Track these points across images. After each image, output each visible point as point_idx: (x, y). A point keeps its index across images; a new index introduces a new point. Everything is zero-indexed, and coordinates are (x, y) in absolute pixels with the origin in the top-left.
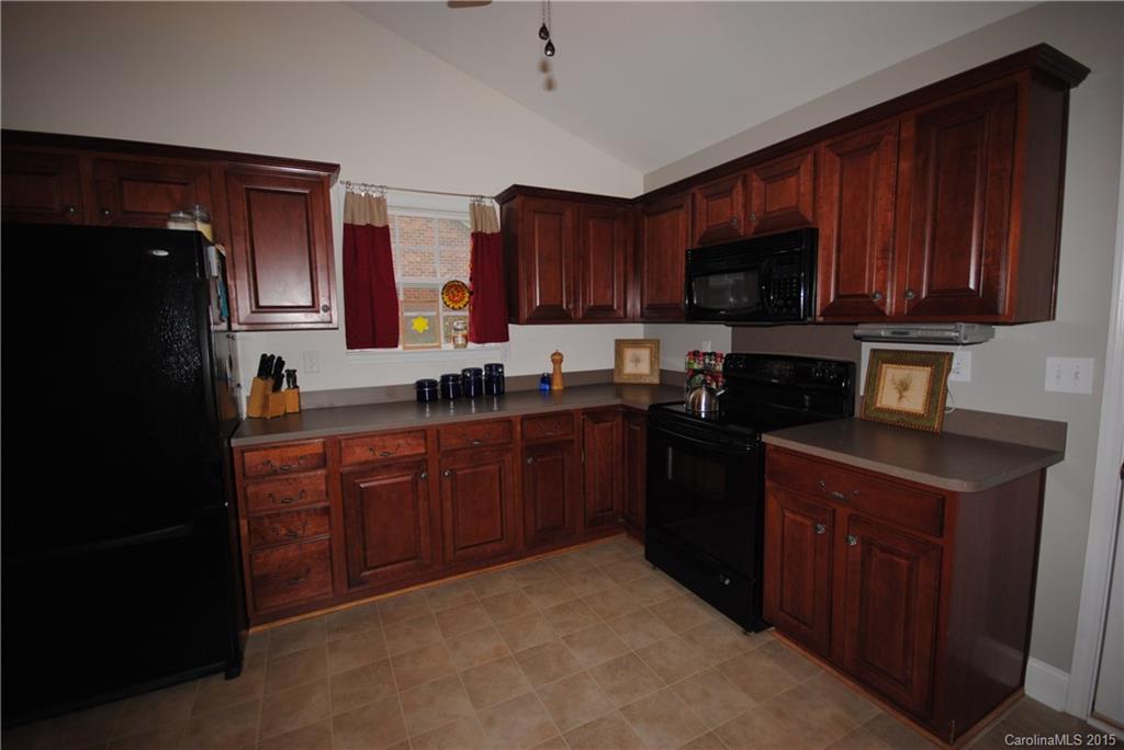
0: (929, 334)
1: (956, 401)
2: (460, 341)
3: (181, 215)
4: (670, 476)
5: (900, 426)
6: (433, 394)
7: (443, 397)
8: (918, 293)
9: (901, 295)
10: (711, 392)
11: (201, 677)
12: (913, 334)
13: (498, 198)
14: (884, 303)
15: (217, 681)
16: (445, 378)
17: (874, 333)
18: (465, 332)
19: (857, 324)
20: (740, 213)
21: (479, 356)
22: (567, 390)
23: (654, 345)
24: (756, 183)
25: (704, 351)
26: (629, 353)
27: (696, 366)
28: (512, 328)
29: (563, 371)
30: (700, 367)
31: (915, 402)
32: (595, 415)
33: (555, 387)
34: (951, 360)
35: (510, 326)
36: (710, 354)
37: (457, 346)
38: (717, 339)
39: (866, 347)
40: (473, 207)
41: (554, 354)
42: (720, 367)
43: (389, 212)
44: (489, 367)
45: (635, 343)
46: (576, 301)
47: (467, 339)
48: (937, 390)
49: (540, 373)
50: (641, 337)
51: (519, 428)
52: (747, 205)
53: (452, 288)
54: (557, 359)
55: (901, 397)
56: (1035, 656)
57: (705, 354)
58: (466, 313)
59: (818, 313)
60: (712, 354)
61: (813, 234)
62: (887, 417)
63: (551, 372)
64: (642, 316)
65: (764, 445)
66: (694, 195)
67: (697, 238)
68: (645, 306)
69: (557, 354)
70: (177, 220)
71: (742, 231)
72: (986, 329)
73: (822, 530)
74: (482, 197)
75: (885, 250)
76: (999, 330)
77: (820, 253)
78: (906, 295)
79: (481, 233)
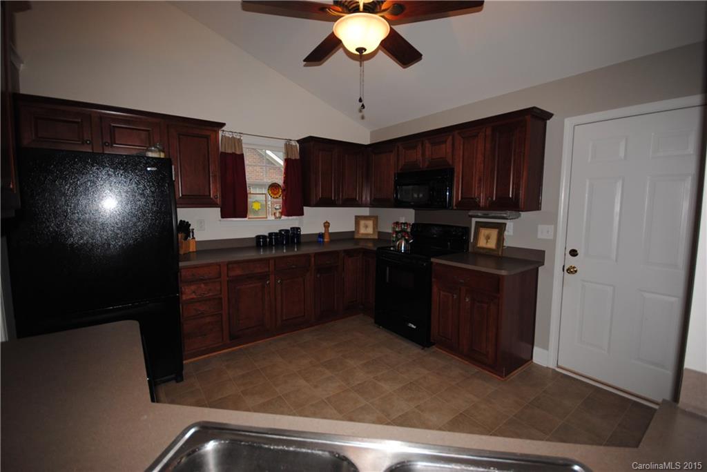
0: (497, 215)
1: (507, 243)
2: (278, 215)
3: (153, 148)
4: (387, 281)
5: (487, 254)
6: (265, 242)
7: (269, 244)
8: (492, 198)
9: (486, 199)
10: (407, 241)
11: (164, 382)
12: (491, 215)
13: (298, 141)
14: (480, 202)
15: (173, 384)
16: (271, 234)
17: (476, 214)
18: (280, 210)
19: (470, 210)
20: (420, 157)
21: (288, 223)
22: (332, 241)
23: (375, 219)
24: (428, 145)
25: (401, 222)
26: (362, 223)
27: (397, 229)
28: (306, 209)
29: (330, 231)
30: (400, 229)
31: (492, 244)
32: (349, 253)
33: (326, 240)
34: (505, 226)
35: (305, 208)
36: (404, 224)
37: (276, 218)
38: (407, 216)
39: (474, 220)
40: (286, 145)
41: (324, 223)
42: (409, 230)
43: (244, 146)
44: (293, 229)
45: (365, 218)
46: (339, 195)
47: (282, 214)
48: (500, 239)
49: (318, 232)
50: (368, 214)
51: (313, 259)
52: (423, 154)
53: (273, 187)
54: (327, 225)
55: (487, 242)
56: (537, 346)
57: (402, 223)
58: (280, 200)
59: (454, 204)
60: (405, 224)
61: (452, 171)
62: (482, 251)
63: (323, 232)
64: (371, 204)
65: (432, 263)
66: (398, 147)
67: (400, 167)
68: (373, 198)
69: (327, 222)
70: (151, 151)
71: (421, 166)
72: (517, 213)
73: (455, 296)
74: (291, 140)
75: (480, 180)
76: (523, 214)
77: (455, 179)
78: (488, 199)
79: (290, 159)
